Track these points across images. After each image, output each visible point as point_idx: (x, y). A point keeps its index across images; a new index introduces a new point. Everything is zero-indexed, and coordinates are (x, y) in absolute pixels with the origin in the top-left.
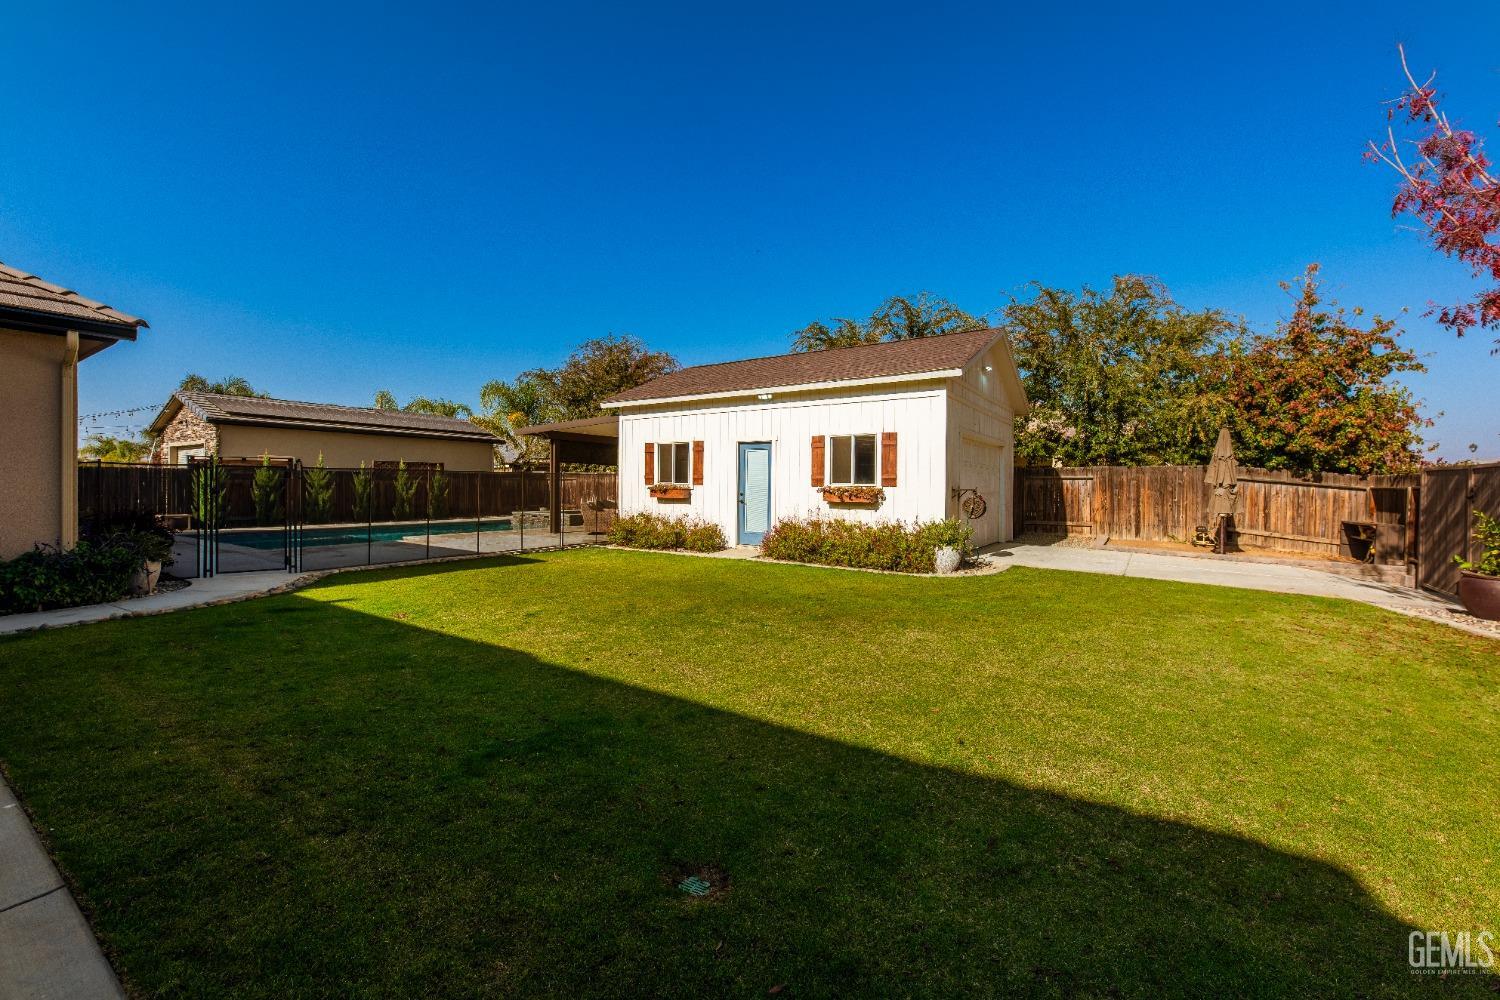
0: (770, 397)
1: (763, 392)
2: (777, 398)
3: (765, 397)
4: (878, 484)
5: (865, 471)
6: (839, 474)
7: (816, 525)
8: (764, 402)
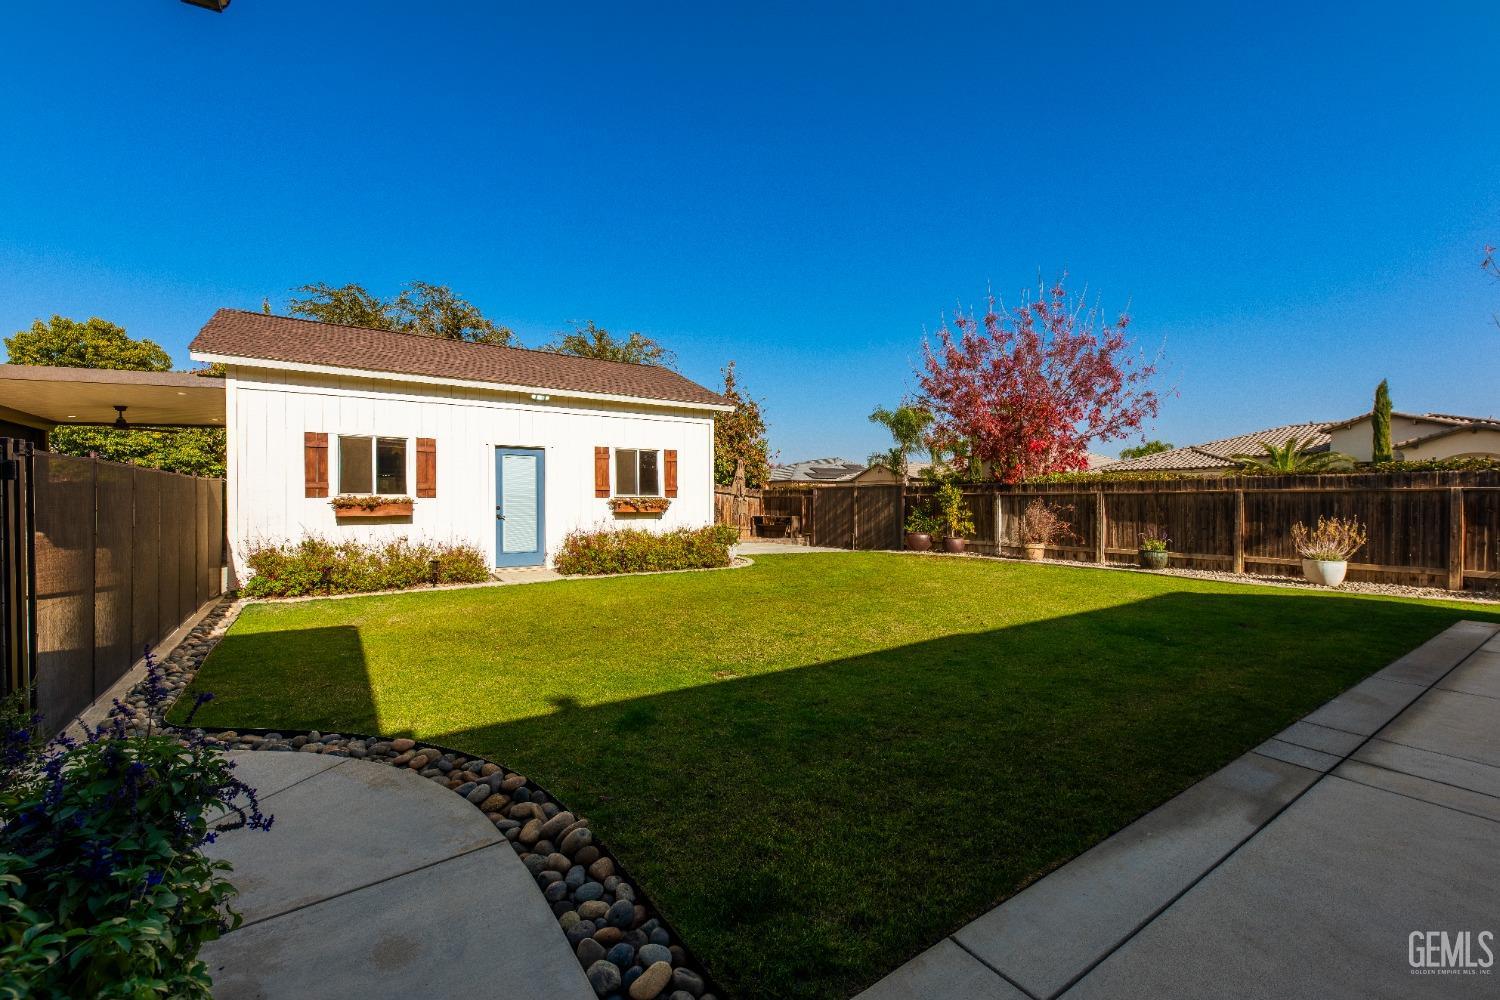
0: (548, 398)
1: (539, 392)
2: (555, 401)
3: (540, 398)
4: (662, 493)
5: (649, 483)
6: (624, 485)
7: (602, 537)
8: (536, 402)
